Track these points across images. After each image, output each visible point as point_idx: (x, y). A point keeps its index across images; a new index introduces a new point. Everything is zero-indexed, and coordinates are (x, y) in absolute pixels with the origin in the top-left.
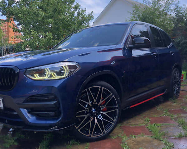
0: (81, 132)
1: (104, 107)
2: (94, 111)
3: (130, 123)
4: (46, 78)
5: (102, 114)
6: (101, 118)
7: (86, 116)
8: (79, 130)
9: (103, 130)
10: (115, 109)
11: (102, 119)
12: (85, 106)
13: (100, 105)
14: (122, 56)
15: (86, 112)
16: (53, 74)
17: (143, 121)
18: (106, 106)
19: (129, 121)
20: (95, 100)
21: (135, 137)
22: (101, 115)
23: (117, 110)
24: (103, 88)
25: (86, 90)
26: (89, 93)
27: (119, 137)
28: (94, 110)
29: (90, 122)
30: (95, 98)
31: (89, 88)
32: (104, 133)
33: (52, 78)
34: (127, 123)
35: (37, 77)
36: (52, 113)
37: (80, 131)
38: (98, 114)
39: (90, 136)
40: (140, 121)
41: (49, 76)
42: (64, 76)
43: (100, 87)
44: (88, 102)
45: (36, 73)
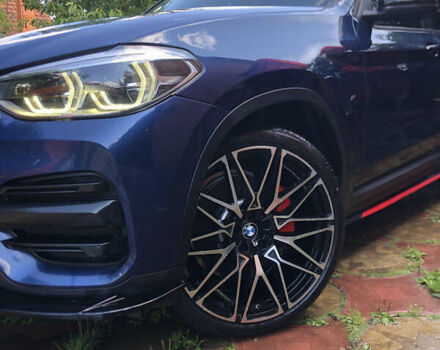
0: (205, 309)
1: (285, 220)
2: (251, 234)
3: (361, 264)
4: (67, 110)
5: (279, 245)
6: (275, 257)
7: (224, 253)
8: (199, 303)
9: (283, 300)
10: (325, 224)
11: (278, 260)
12: (218, 218)
13: (274, 212)
14: (339, 45)
15: (222, 239)
16: (97, 95)
17: (400, 259)
18: (293, 217)
19: (356, 260)
20: (256, 196)
21: (391, 320)
22: (274, 247)
23: (332, 228)
24: (284, 153)
25: (224, 159)
26: (235, 171)
27: (335, 319)
28: (250, 230)
29: (237, 273)
30: (256, 190)
31: (235, 154)
32: (285, 308)
33: (94, 112)
34: (353, 266)
35: (35, 108)
36: (95, 249)
37: (203, 304)
38: (265, 244)
39: (238, 320)
40: (389, 257)
41: (79, 104)
42: (138, 103)
43: (273, 149)
44: (230, 201)
45: (29, 95)
